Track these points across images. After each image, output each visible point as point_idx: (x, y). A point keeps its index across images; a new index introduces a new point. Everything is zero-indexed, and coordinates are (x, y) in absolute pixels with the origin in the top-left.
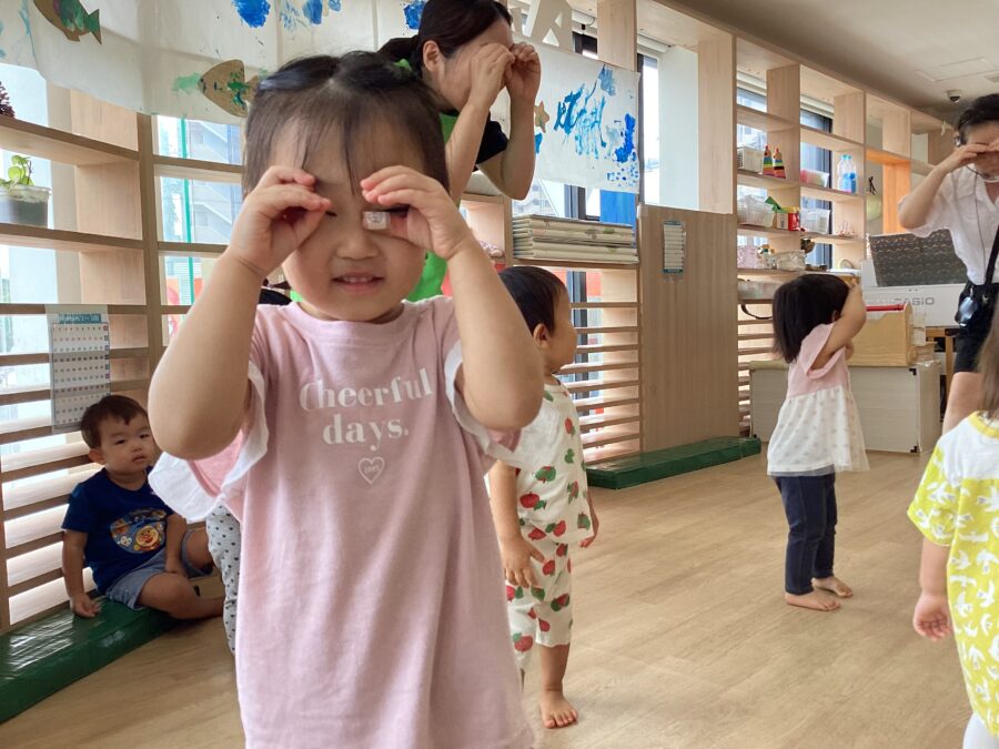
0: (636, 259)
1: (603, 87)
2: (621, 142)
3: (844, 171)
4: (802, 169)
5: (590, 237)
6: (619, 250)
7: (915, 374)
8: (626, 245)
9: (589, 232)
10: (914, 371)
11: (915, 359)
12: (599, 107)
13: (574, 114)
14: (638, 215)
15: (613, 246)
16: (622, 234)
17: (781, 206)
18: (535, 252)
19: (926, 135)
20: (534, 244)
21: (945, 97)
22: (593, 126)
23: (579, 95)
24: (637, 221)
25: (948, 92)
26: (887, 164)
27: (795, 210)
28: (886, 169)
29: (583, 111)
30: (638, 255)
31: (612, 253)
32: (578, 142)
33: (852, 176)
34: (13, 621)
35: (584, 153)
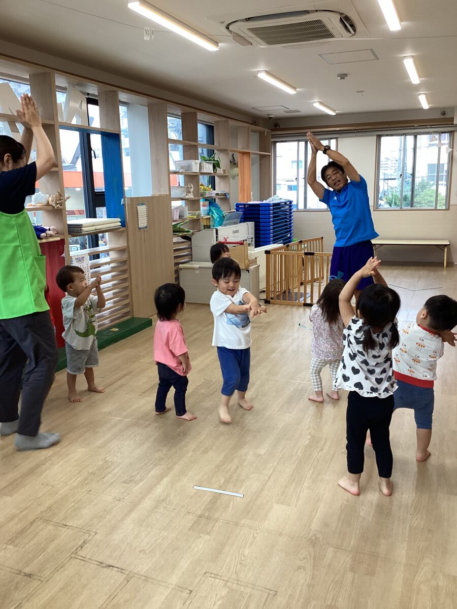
7: (249, 272)
10: (248, 271)
11: (248, 266)
19: (258, 134)
21: (267, 117)
25: (268, 115)
28: (239, 156)
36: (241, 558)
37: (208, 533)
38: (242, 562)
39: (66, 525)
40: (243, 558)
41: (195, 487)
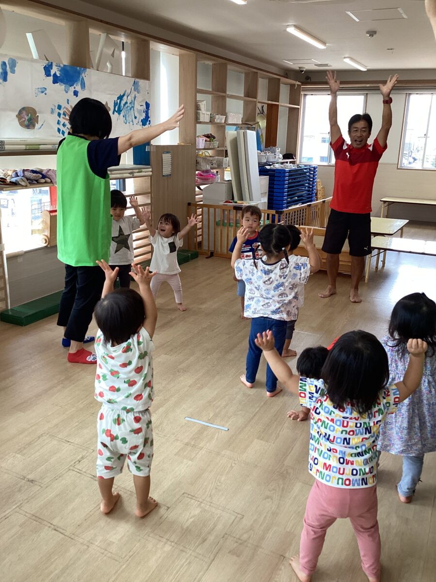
0: (151, 173)
1: (135, 90)
2: (144, 115)
12: (133, 99)
13: (122, 105)
22: (131, 109)
23: (124, 95)
25: (299, 68)
29: (126, 103)
32: (124, 118)
35: (128, 123)
36: (217, 483)
37: (191, 460)
38: (217, 487)
39: (69, 442)
40: (219, 484)
41: (187, 419)
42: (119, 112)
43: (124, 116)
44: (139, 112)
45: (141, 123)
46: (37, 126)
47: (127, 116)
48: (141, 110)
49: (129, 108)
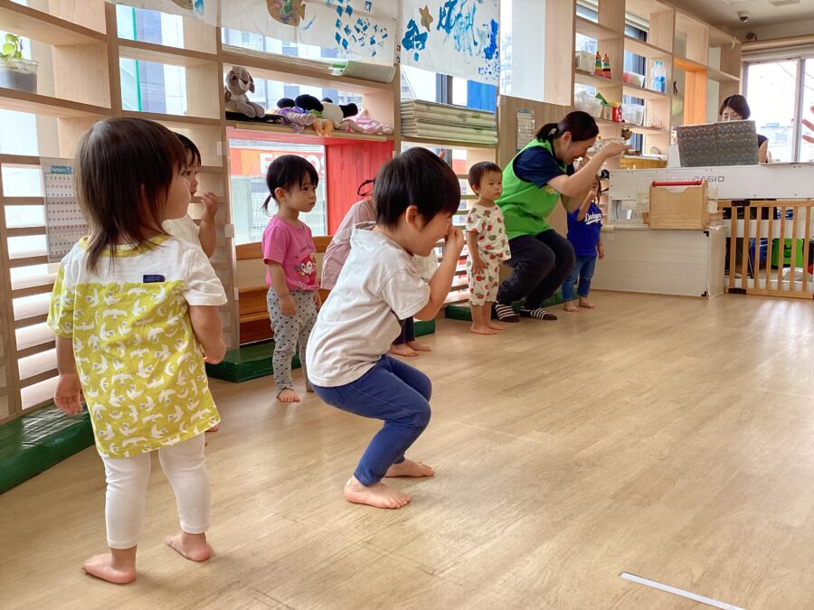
0: (496, 140)
2: (488, 43)
3: (656, 76)
4: (624, 71)
5: (461, 120)
6: (483, 132)
7: (708, 235)
8: (489, 128)
9: (460, 116)
10: (707, 233)
12: (472, 12)
13: (453, 17)
14: (498, 104)
15: (478, 128)
16: (486, 119)
17: (607, 101)
18: (419, 131)
19: (719, 49)
20: (418, 124)
21: (736, 17)
22: (467, 28)
24: (497, 108)
25: (739, 13)
26: (689, 71)
27: (618, 105)
28: (688, 75)
29: (459, 15)
30: (498, 136)
31: (479, 134)
32: (456, 41)
33: (662, 79)
34: (24, 407)
35: (461, 50)
41: (625, 576)
42: (448, 27)
43: (455, 37)
44: (481, 36)
45: (484, 55)
46: (303, 23)
47: (461, 38)
48: (483, 32)
49: (463, 26)
